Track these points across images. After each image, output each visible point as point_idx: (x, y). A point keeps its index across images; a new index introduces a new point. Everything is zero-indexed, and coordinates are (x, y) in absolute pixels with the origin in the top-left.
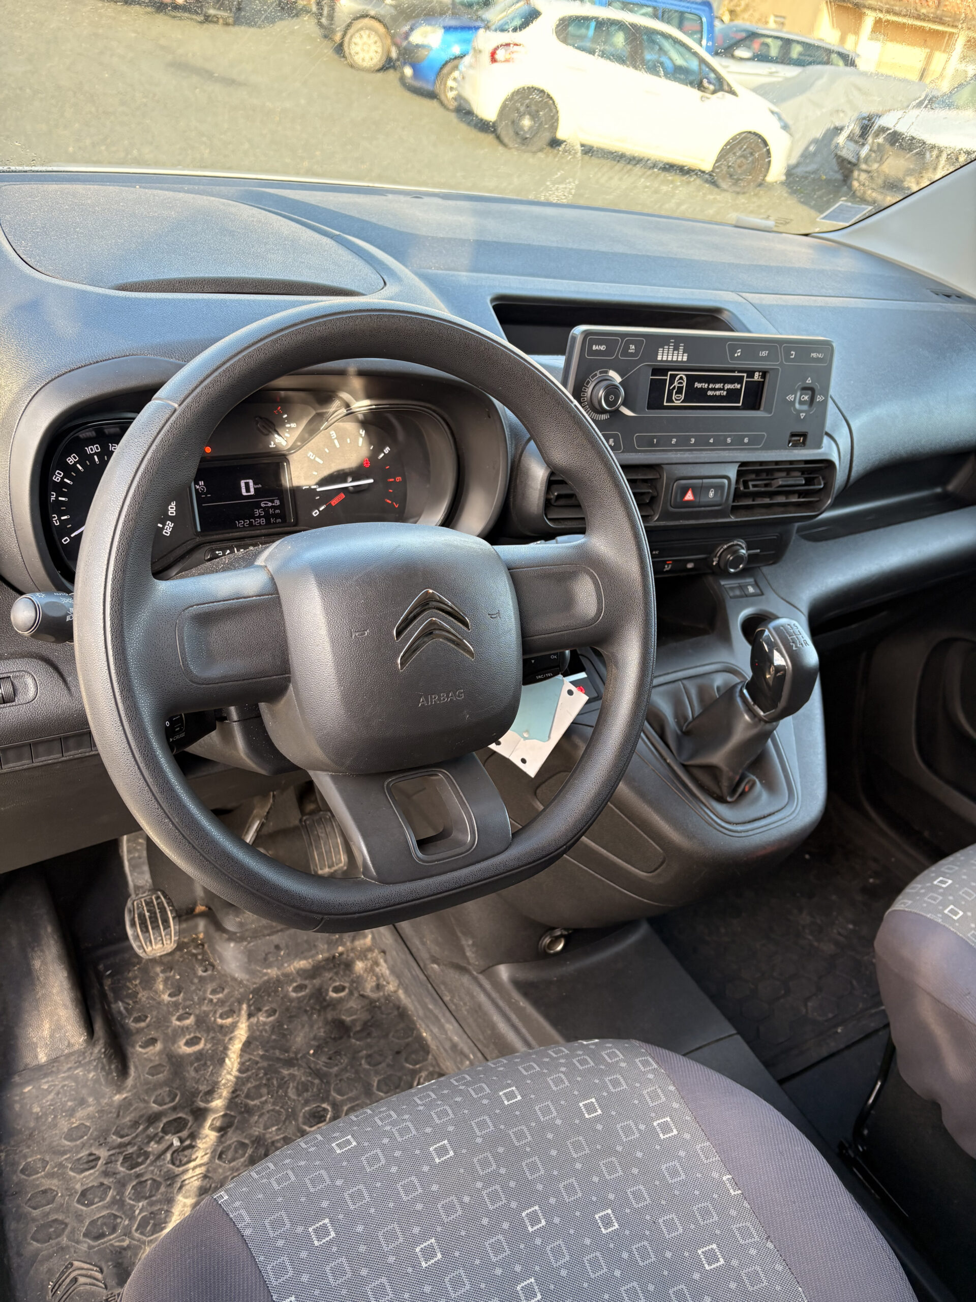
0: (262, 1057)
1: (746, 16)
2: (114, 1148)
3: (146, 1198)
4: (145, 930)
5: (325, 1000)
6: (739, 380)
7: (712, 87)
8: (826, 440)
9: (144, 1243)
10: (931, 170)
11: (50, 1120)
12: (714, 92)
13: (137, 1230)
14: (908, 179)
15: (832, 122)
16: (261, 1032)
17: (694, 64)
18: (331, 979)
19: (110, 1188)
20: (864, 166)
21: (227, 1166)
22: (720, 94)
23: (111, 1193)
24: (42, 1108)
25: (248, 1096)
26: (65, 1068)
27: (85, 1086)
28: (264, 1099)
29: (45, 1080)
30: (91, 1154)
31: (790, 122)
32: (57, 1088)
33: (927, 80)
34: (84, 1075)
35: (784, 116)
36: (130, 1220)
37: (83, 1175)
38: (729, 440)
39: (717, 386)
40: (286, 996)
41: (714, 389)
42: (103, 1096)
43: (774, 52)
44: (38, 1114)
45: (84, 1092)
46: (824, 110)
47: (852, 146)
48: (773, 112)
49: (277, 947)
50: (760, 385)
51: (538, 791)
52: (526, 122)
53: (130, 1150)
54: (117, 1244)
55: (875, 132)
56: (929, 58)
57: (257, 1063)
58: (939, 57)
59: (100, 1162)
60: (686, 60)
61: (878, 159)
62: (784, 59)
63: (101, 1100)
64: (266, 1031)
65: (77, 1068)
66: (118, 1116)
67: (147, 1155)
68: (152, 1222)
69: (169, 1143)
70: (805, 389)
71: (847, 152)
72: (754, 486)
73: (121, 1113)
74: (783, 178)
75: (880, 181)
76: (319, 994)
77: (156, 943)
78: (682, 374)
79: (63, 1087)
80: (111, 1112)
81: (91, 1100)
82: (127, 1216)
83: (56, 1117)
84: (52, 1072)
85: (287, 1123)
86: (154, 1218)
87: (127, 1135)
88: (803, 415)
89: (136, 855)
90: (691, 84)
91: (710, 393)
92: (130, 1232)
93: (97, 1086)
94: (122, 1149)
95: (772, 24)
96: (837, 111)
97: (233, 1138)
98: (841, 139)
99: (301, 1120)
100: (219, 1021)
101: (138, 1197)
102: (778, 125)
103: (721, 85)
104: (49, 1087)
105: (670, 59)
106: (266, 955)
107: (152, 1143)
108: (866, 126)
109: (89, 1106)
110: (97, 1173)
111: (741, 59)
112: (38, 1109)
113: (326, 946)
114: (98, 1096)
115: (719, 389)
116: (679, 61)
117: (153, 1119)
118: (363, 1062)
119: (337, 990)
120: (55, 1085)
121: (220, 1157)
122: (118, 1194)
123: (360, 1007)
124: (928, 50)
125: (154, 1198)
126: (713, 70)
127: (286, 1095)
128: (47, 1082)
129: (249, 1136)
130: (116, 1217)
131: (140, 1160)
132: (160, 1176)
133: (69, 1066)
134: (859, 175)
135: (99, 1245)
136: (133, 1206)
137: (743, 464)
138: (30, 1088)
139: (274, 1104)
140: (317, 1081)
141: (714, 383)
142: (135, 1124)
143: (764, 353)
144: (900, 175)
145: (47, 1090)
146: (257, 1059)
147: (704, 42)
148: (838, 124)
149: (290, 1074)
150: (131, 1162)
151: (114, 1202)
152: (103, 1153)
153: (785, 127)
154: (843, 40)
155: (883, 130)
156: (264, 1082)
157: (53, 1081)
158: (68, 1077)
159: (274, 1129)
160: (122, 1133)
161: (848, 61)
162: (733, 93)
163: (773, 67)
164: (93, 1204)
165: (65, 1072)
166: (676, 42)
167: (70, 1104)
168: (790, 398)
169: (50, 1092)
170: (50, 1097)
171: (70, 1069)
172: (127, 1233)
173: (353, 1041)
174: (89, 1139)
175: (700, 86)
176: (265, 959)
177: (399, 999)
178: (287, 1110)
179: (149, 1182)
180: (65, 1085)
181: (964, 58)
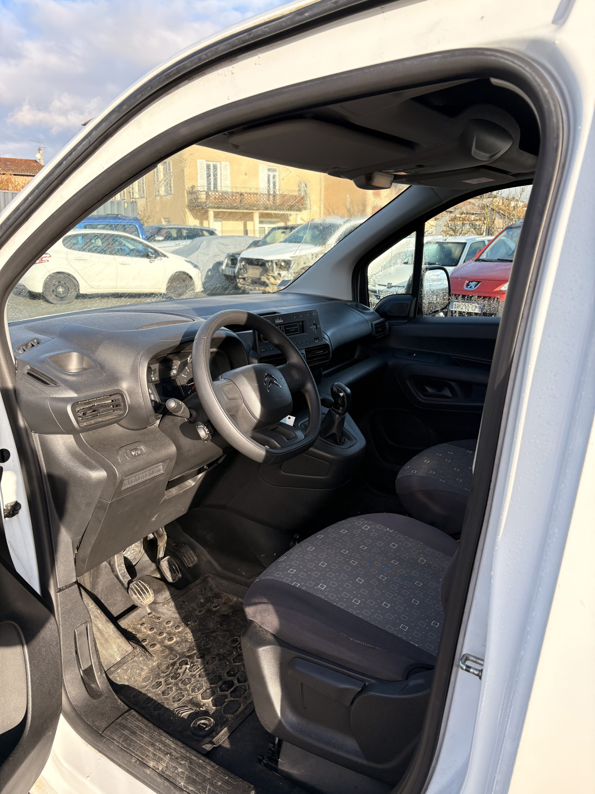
0: (201, 634)
1: (149, 221)
2: (165, 677)
3: (189, 684)
4: (141, 595)
5: (213, 611)
6: (296, 325)
7: (154, 256)
8: (324, 339)
9: (198, 695)
10: (271, 272)
11: (133, 679)
12: (155, 258)
13: (192, 693)
14: (262, 277)
15: (215, 261)
16: (195, 628)
17: (140, 247)
18: (210, 605)
19: (172, 687)
20: (240, 276)
21: (212, 665)
22: (159, 258)
23: (174, 688)
24: (128, 676)
25: (204, 646)
26: (130, 659)
27: (140, 663)
28: (211, 644)
29: (124, 665)
30: (157, 682)
31: (196, 264)
32: (130, 667)
33: (249, 234)
34: (138, 659)
35: (193, 262)
36: (187, 691)
37: (159, 688)
38: (300, 343)
39: (292, 328)
40: (197, 615)
41: (291, 329)
42: (149, 665)
43: (174, 234)
44: (127, 679)
45: (141, 665)
46: (209, 256)
47: (231, 269)
48: (188, 262)
49: (183, 602)
50: (303, 326)
51: (282, 468)
52: (61, 290)
53: (171, 675)
54: (188, 699)
55: (240, 261)
56: (245, 225)
57: (201, 636)
58: (250, 224)
59: (162, 683)
60: (134, 246)
61: (245, 271)
62: (180, 237)
63: (149, 666)
64: (197, 627)
65: (134, 658)
66: (159, 668)
67: (179, 674)
68: (196, 688)
69: (185, 668)
70: (314, 324)
71: (229, 272)
72: (310, 355)
73: (160, 667)
74: (203, 289)
75: (250, 281)
76: (209, 611)
77: (147, 599)
78: (282, 326)
79: (132, 666)
80: (155, 669)
81: (145, 668)
82: (185, 691)
83: (134, 678)
84: (125, 662)
85: (225, 647)
86: (196, 687)
87: (167, 672)
88: (316, 332)
89: (123, 572)
90: (143, 256)
91: (291, 330)
92: (190, 694)
93: (145, 662)
94: (168, 676)
95: (164, 223)
96: (216, 255)
97: (208, 658)
98: (223, 267)
99: (230, 644)
100: (177, 631)
101: (186, 684)
102: (191, 266)
103: (157, 254)
104: (127, 667)
105: (127, 247)
106: (181, 605)
107: (179, 670)
108: (233, 260)
109: (145, 670)
110: (164, 686)
111: (159, 241)
112: (127, 677)
113: (201, 596)
114: (147, 665)
115: (293, 329)
116: (132, 247)
117: (173, 664)
118: (240, 622)
119: (215, 607)
120: (129, 666)
121: (207, 663)
122: (177, 687)
123: (227, 609)
124: (243, 222)
125: (192, 683)
126: (152, 248)
127: (219, 640)
128: (126, 666)
129: (214, 655)
130: (181, 693)
131: (178, 676)
132: (189, 677)
133: (131, 658)
134: (239, 281)
135: (181, 702)
136: (185, 688)
137: (306, 349)
138: (120, 670)
139: (216, 644)
140: (227, 633)
141: (291, 327)
142: (168, 668)
143: (301, 316)
144: (258, 276)
145: (126, 669)
146: (200, 635)
147: (141, 236)
148: (218, 260)
149: (216, 635)
150: (175, 677)
151: (177, 690)
152: (162, 680)
153: (196, 266)
154: (201, 223)
155: (243, 259)
156: (207, 640)
157: (127, 665)
158: (133, 662)
159: (221, 650)
160: (164, 672)
161: (212, 233)
162: (165, 256)
163: (177, 242)
164: (169, 694)
165: (130, 660)
166: (126, 238)
167: (138, 671)
168: (311, 328)
169: (128, 670)
170: (129, 671)
171: (132, 659)
172: (189, 694)
173: (232, 618)
174: (153, 679)
175: (147, 256)
176: (181, 607)
177: (240, 601)
178: (222, 644)
179: (186, 680)
180: (133, 665)
181: (261, 222)
